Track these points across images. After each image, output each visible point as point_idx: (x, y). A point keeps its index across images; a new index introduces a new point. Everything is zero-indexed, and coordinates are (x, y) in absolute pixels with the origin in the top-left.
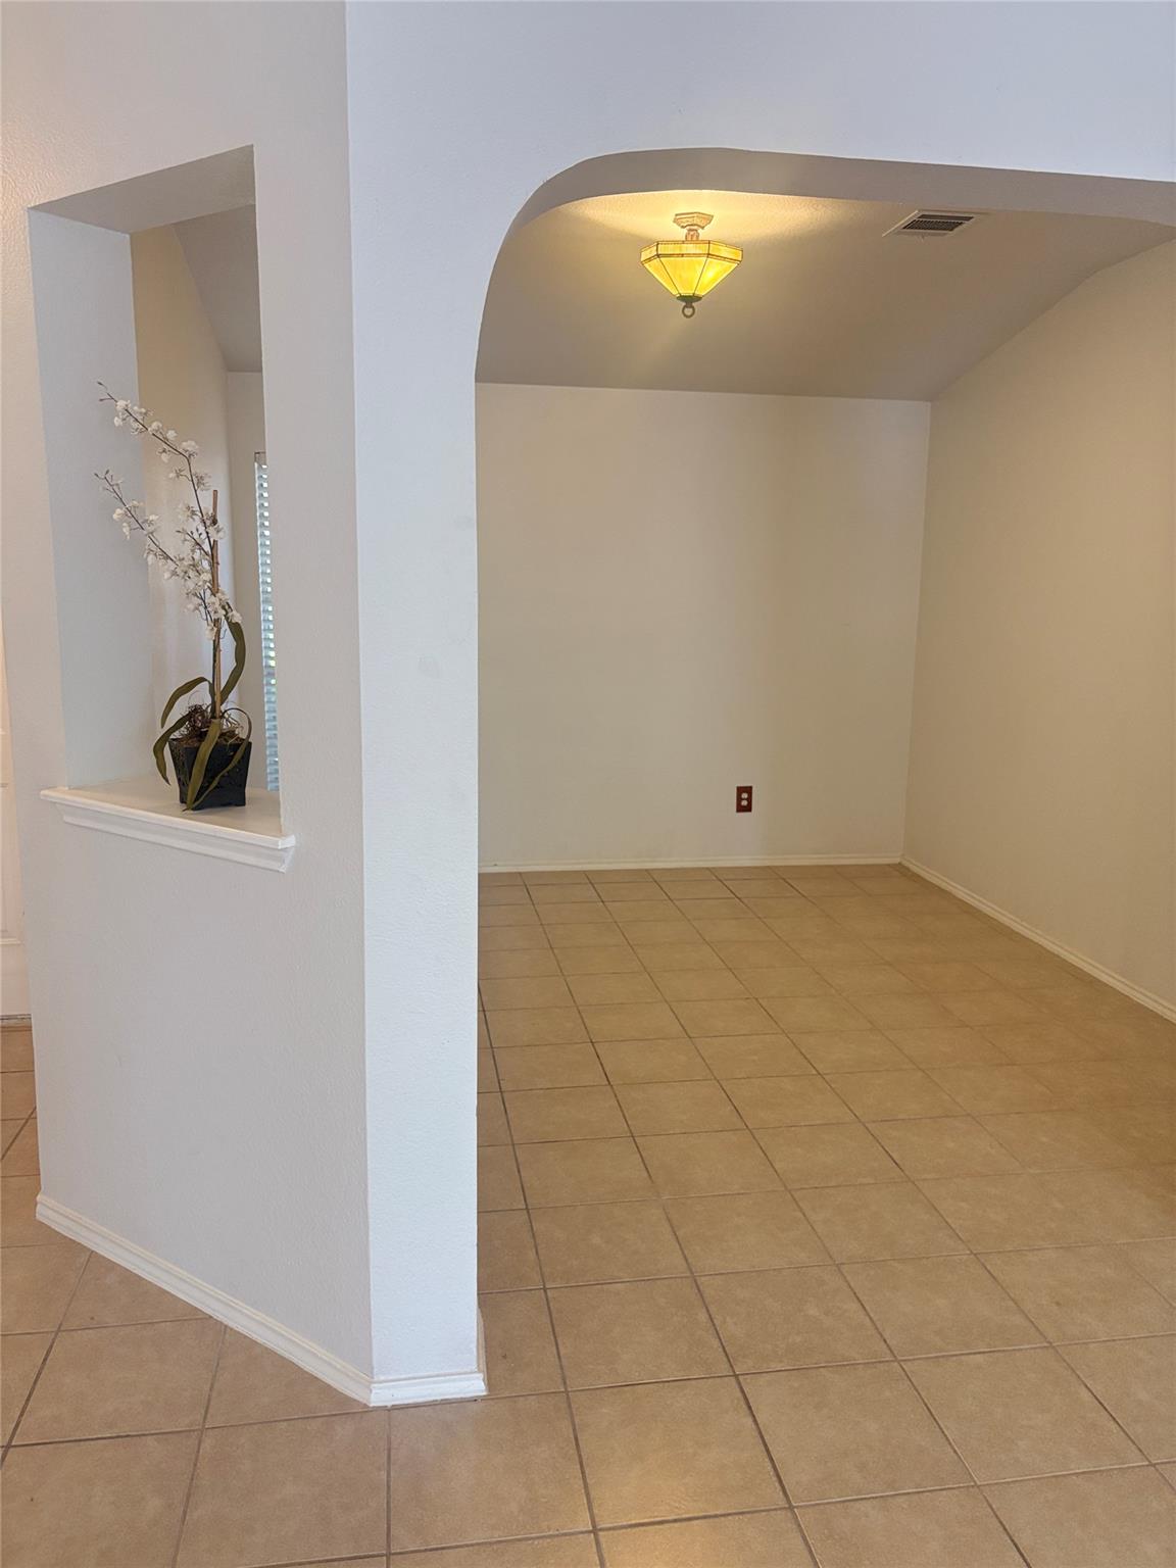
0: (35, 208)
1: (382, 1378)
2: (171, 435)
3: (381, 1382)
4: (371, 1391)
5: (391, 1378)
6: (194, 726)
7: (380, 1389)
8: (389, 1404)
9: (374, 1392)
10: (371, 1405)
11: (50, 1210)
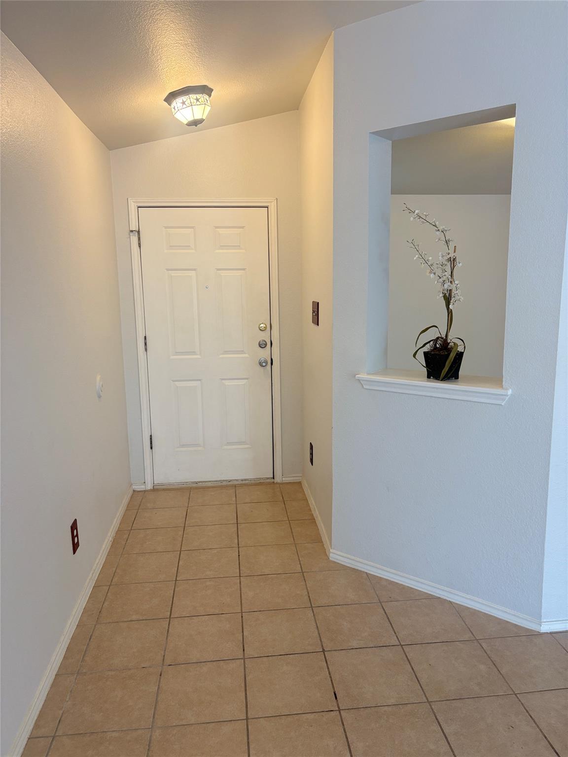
0: (373, 133)
1: (545, 620)
2: (437, 223)
3: (545, 622)
4: (541, 626)
5: (548, 620)
6: (435, 345)
7: (545, 625)
8: (549, 632)
9: (542, 626)
10: (541, 632)
11: (336, 555)
